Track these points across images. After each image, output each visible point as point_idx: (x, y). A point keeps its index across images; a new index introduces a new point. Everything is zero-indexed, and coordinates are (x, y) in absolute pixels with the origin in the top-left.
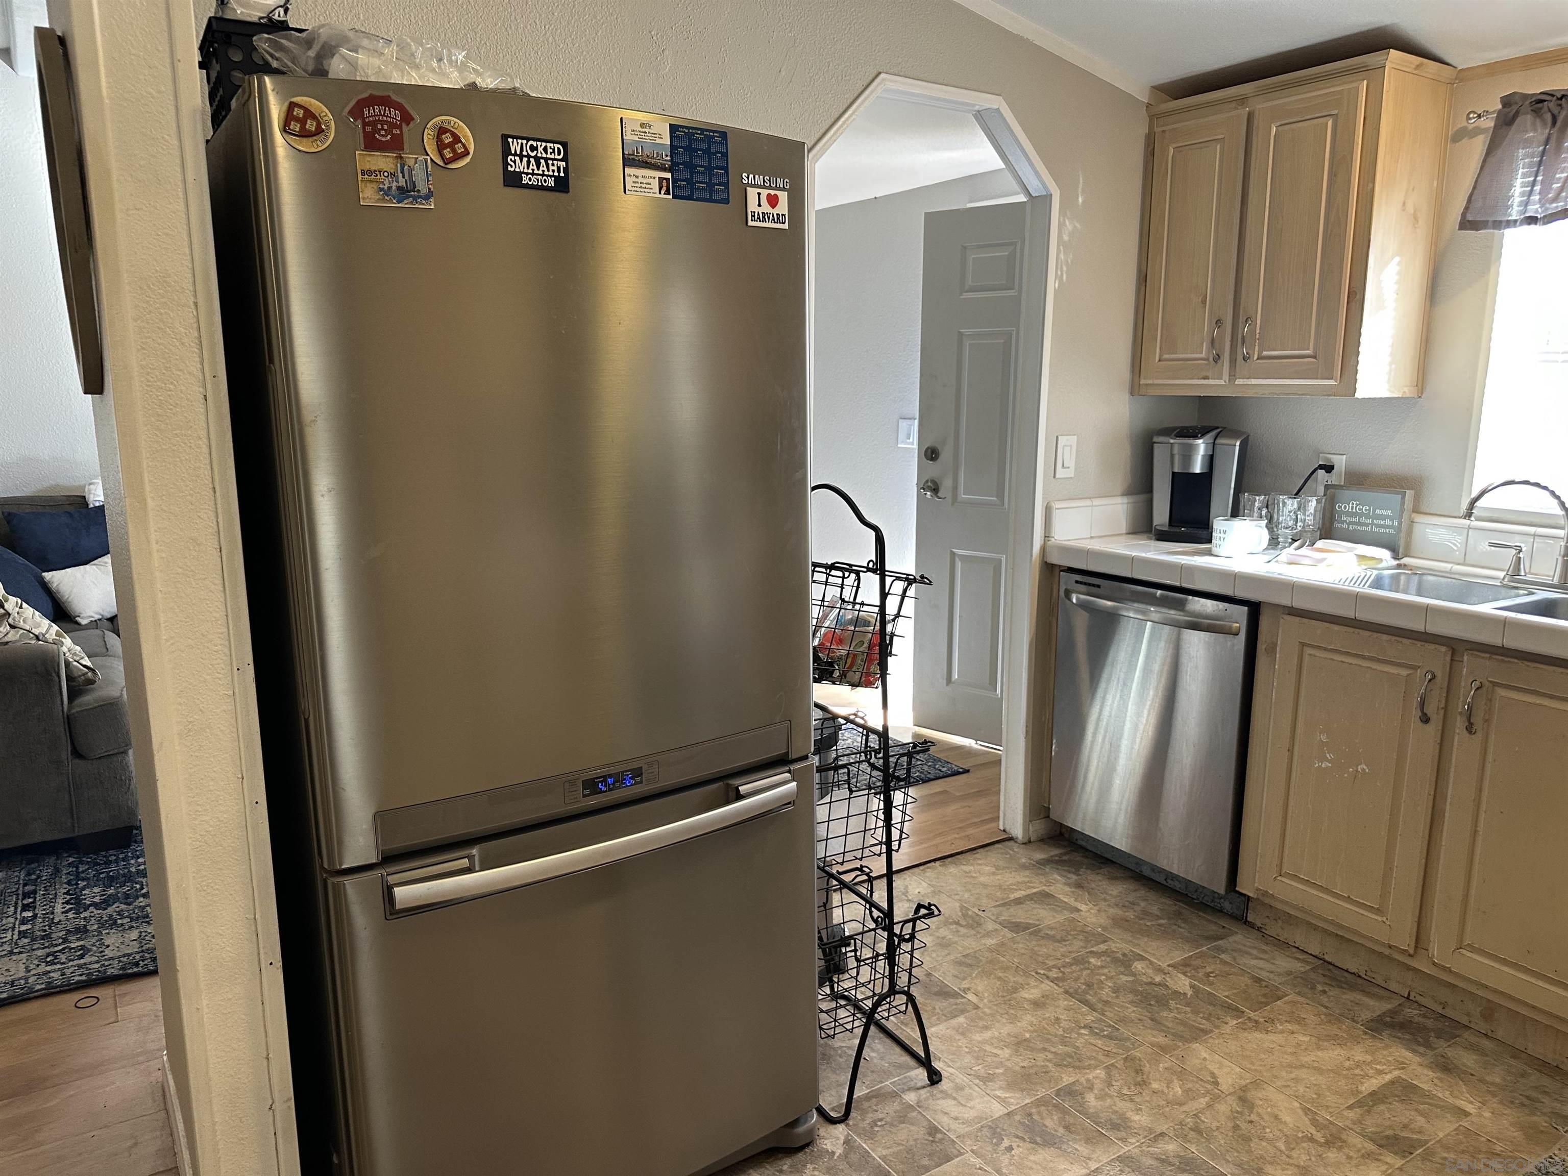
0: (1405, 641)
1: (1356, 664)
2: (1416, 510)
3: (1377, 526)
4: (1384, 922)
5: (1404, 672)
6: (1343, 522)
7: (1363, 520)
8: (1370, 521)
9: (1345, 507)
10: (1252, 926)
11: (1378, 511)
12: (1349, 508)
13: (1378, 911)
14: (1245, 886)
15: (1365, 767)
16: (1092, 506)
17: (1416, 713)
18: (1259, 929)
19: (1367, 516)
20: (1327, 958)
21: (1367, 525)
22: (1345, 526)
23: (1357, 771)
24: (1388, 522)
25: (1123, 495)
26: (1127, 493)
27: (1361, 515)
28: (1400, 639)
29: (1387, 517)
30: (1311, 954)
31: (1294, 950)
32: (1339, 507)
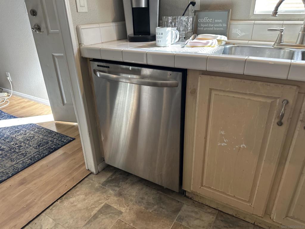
0: (271, 84)
1: (242, 98)
2: (231, 20)
3: (216, 27)
4: (251, 206)
5: (269, 101)
6: (201, 27)
7: (210, 25)
8: (212, 25)
9: (202, 20)
10: (188, 197)
11: (216, 21)
12: (204, 20)
13: (249, 202)
14: (185, 187)
15: (244, 146)
16: (100, 27)
17: (274, 120)
18: (191, 199)
19: (212, 23)
20: (219, 209)
21: (211, 27)
22: (202, 29)
23: (240, 147)
24: (220, 25)
25: (113, 22)
26: (115, 21)
27: (209, 23)
28: (269, 84)
29: (220, 23)
30: (213, 208)
31: (206, 207)
32: (200, 20)
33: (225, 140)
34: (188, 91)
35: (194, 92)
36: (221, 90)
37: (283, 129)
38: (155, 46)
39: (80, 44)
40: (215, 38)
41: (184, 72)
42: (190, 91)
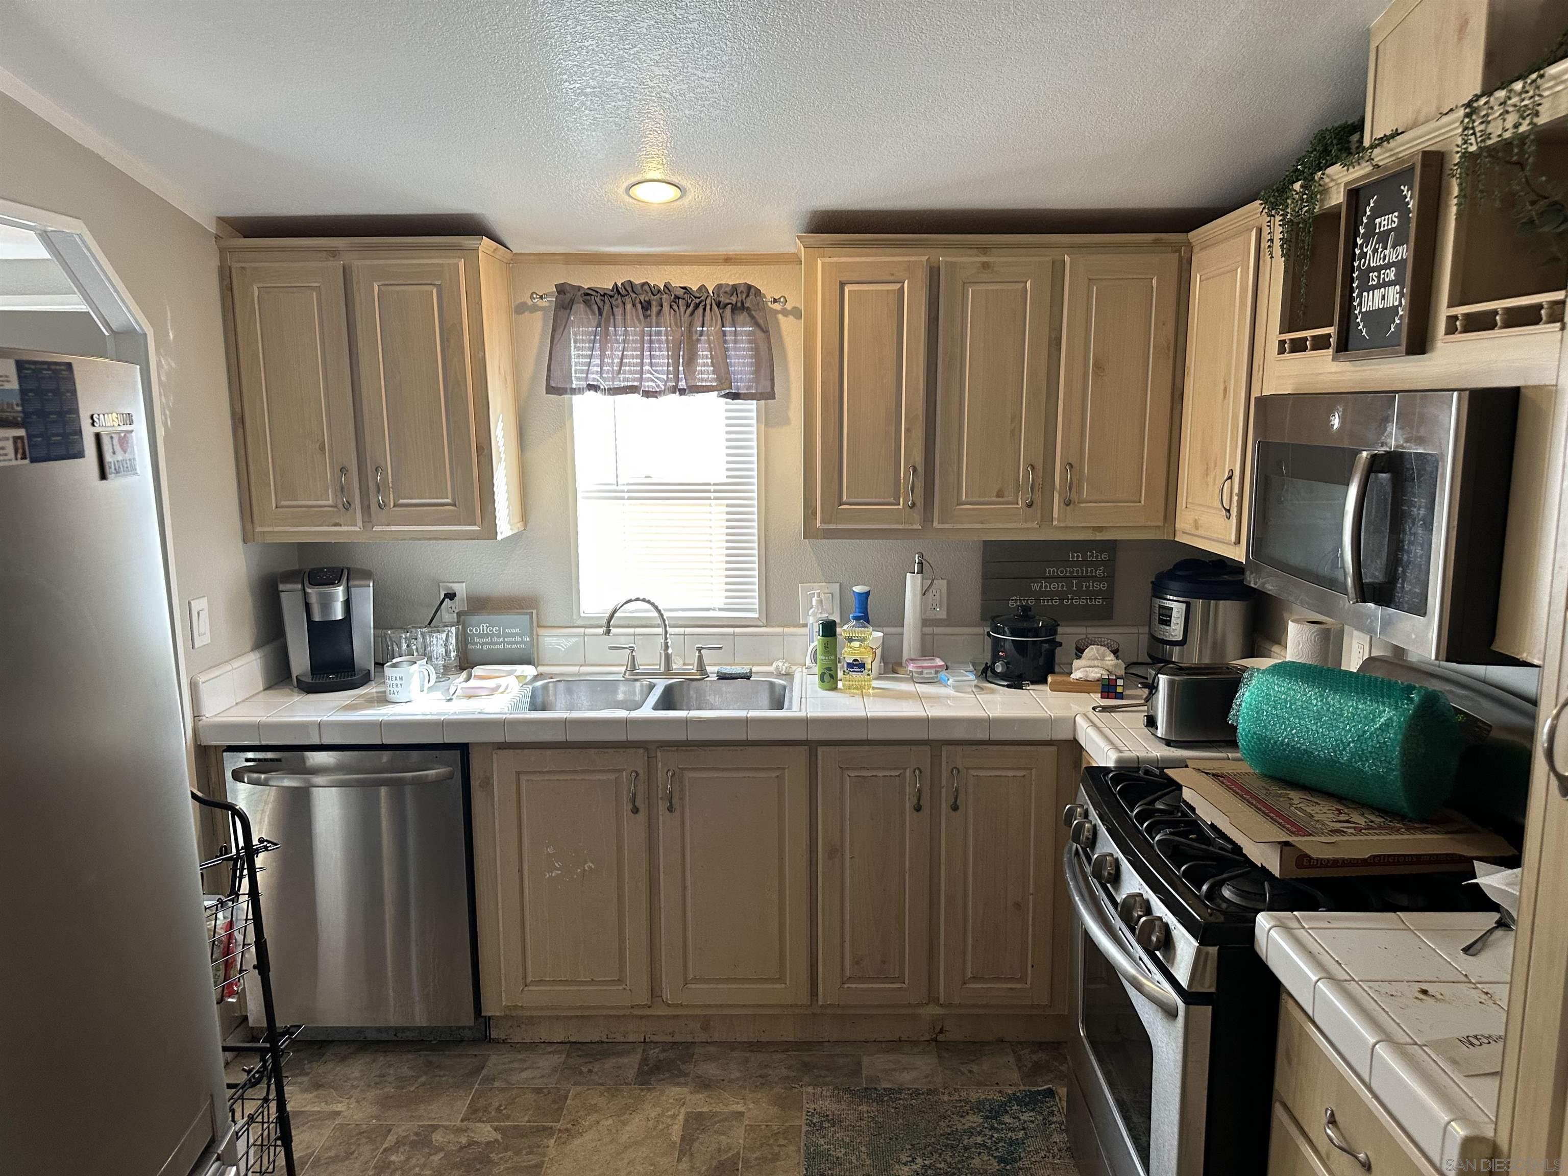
0: (610, 750)
1: (571, 780)
2: (538, 626)
3: (508, 643)
4: (624, 989)
5: (613, 776)
6: (476, 644)
7: (495, 639)
8: (501, 640)
9: (476, 630)
10: (497, 1041)
11: (507, 630)
12: (480, 630)
13: (620, 981)
14: (490, 1009)
15: (591, 865)
16: (233, 669)
17: (627, 807)
18: (504, 1042)
19: (498, 636)
20: (572, 1039)
21: (500, 643)
22: (479, 647)
23: (584, 870)
24: (518, 639)
25: (252, 650)
26: (256, 647)
27: (492, 635)
28: (606, 750)
29: (516, 634)
30: (557, 1043)
31: (543, 1046)
32: (471, 631)
33: (557, 865)
34: (475, 783)
35: (487, 783)
36: (535, 773)
37: (642, 816)
38: (383, 700)
39: (196, 717)
40: (510, 673)
41: (464, 748)
42: (478, 783)
